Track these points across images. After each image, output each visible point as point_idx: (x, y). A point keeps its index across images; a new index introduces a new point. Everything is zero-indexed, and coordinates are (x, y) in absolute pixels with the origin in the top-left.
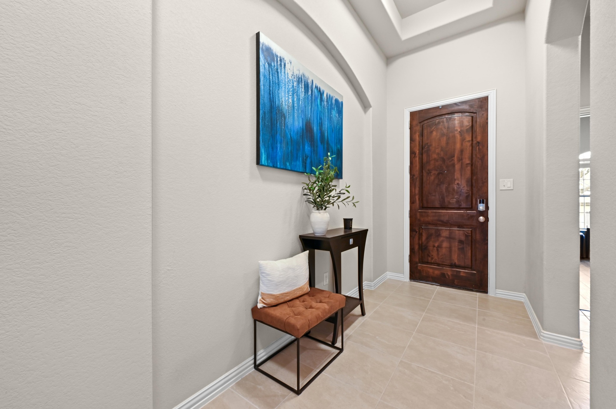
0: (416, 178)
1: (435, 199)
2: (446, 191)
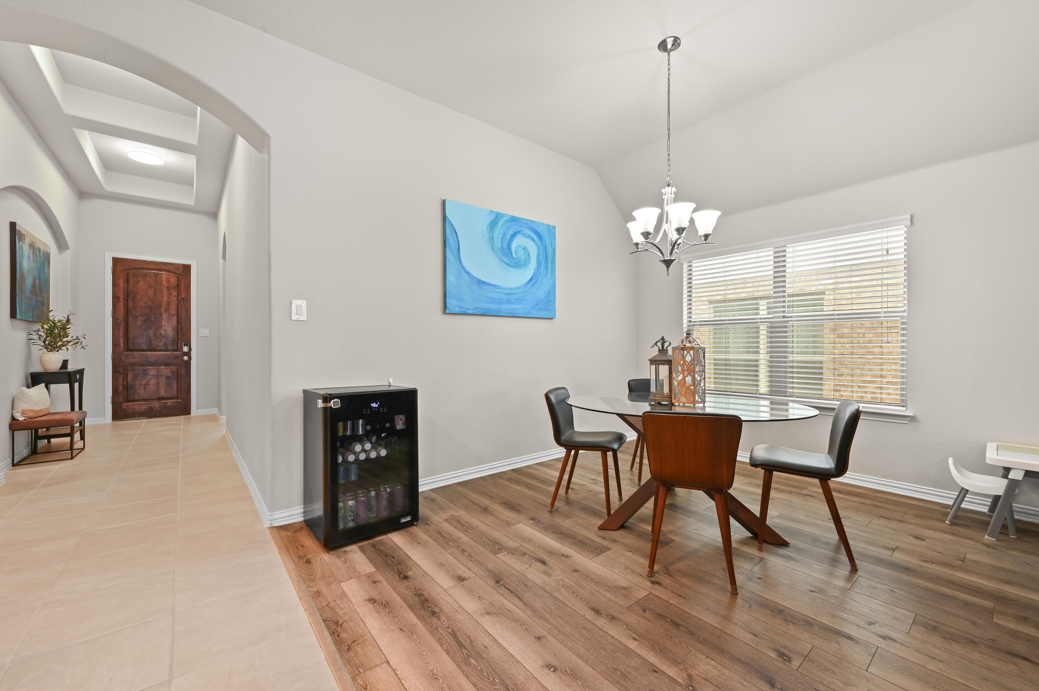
0: (120, 322)
1: (142, 342)
2: (153, 336)
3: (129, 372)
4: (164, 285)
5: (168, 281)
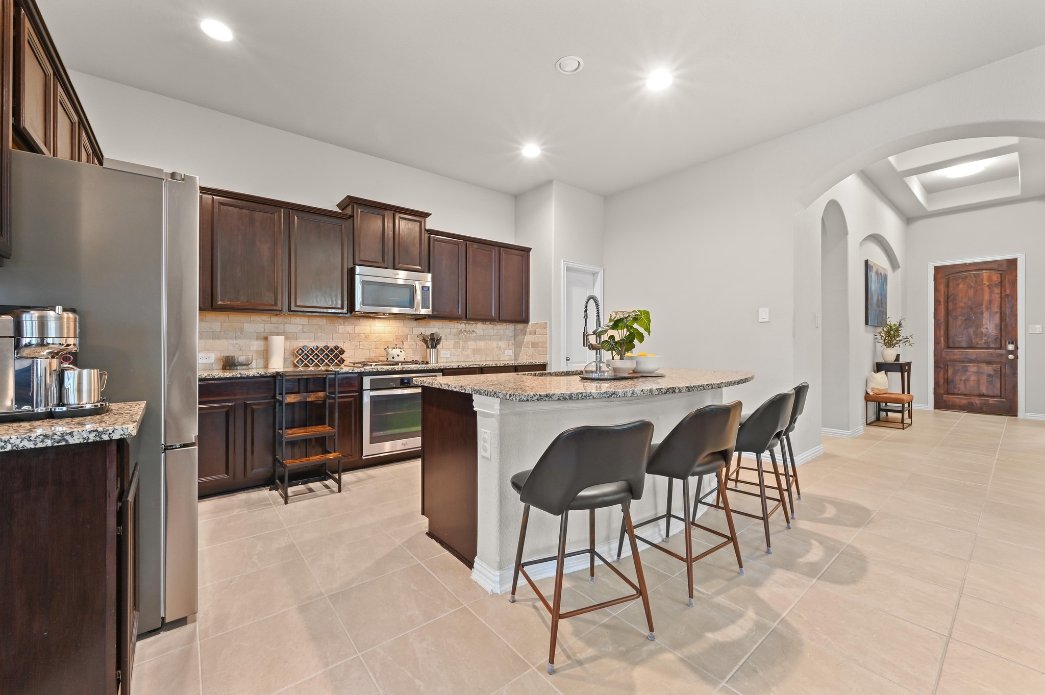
0: (941, 323)
1: (963, 340)
2: (974, 334)
3: (949, 367)
4: (985, 284)
5: (990, 279)
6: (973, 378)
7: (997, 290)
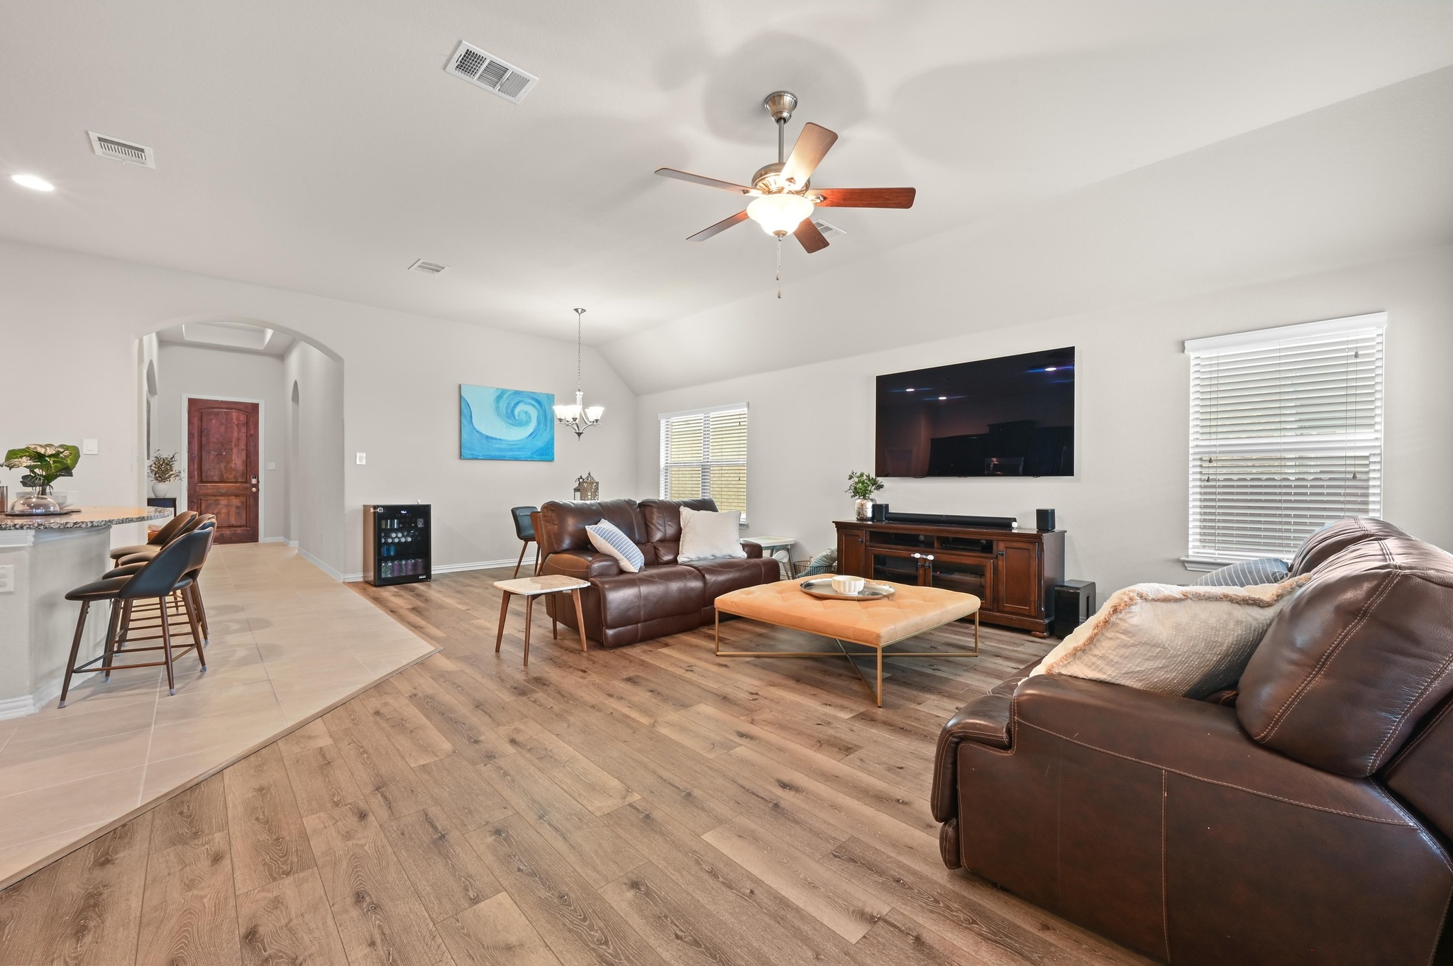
0: (195, 456)
1: (215, 474)
2: (225, 469)
3: (203, 501)
4: (234, 422)
5: (238, 419)
6: (224, 511)
7: (244, 430)
